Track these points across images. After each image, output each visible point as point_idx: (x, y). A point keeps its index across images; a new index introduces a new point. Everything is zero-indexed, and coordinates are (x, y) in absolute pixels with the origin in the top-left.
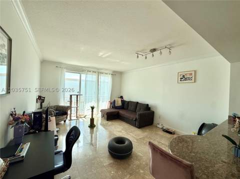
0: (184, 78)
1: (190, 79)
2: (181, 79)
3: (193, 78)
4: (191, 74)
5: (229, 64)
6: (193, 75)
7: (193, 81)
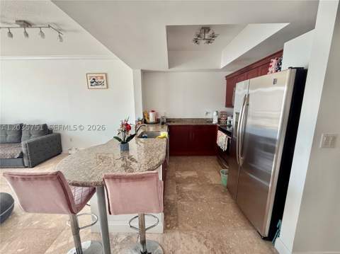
0: (94, 82)
1: (102, 84)
2: (92, 83)
3: (105, 82)
4: (102, 78)
5: (131, 70)
6: (105, 78)
7: (105, 86)
